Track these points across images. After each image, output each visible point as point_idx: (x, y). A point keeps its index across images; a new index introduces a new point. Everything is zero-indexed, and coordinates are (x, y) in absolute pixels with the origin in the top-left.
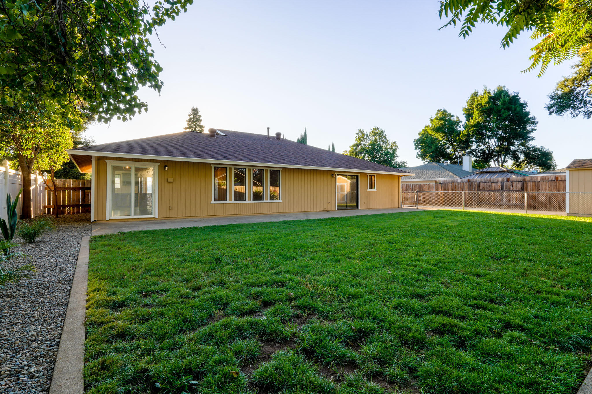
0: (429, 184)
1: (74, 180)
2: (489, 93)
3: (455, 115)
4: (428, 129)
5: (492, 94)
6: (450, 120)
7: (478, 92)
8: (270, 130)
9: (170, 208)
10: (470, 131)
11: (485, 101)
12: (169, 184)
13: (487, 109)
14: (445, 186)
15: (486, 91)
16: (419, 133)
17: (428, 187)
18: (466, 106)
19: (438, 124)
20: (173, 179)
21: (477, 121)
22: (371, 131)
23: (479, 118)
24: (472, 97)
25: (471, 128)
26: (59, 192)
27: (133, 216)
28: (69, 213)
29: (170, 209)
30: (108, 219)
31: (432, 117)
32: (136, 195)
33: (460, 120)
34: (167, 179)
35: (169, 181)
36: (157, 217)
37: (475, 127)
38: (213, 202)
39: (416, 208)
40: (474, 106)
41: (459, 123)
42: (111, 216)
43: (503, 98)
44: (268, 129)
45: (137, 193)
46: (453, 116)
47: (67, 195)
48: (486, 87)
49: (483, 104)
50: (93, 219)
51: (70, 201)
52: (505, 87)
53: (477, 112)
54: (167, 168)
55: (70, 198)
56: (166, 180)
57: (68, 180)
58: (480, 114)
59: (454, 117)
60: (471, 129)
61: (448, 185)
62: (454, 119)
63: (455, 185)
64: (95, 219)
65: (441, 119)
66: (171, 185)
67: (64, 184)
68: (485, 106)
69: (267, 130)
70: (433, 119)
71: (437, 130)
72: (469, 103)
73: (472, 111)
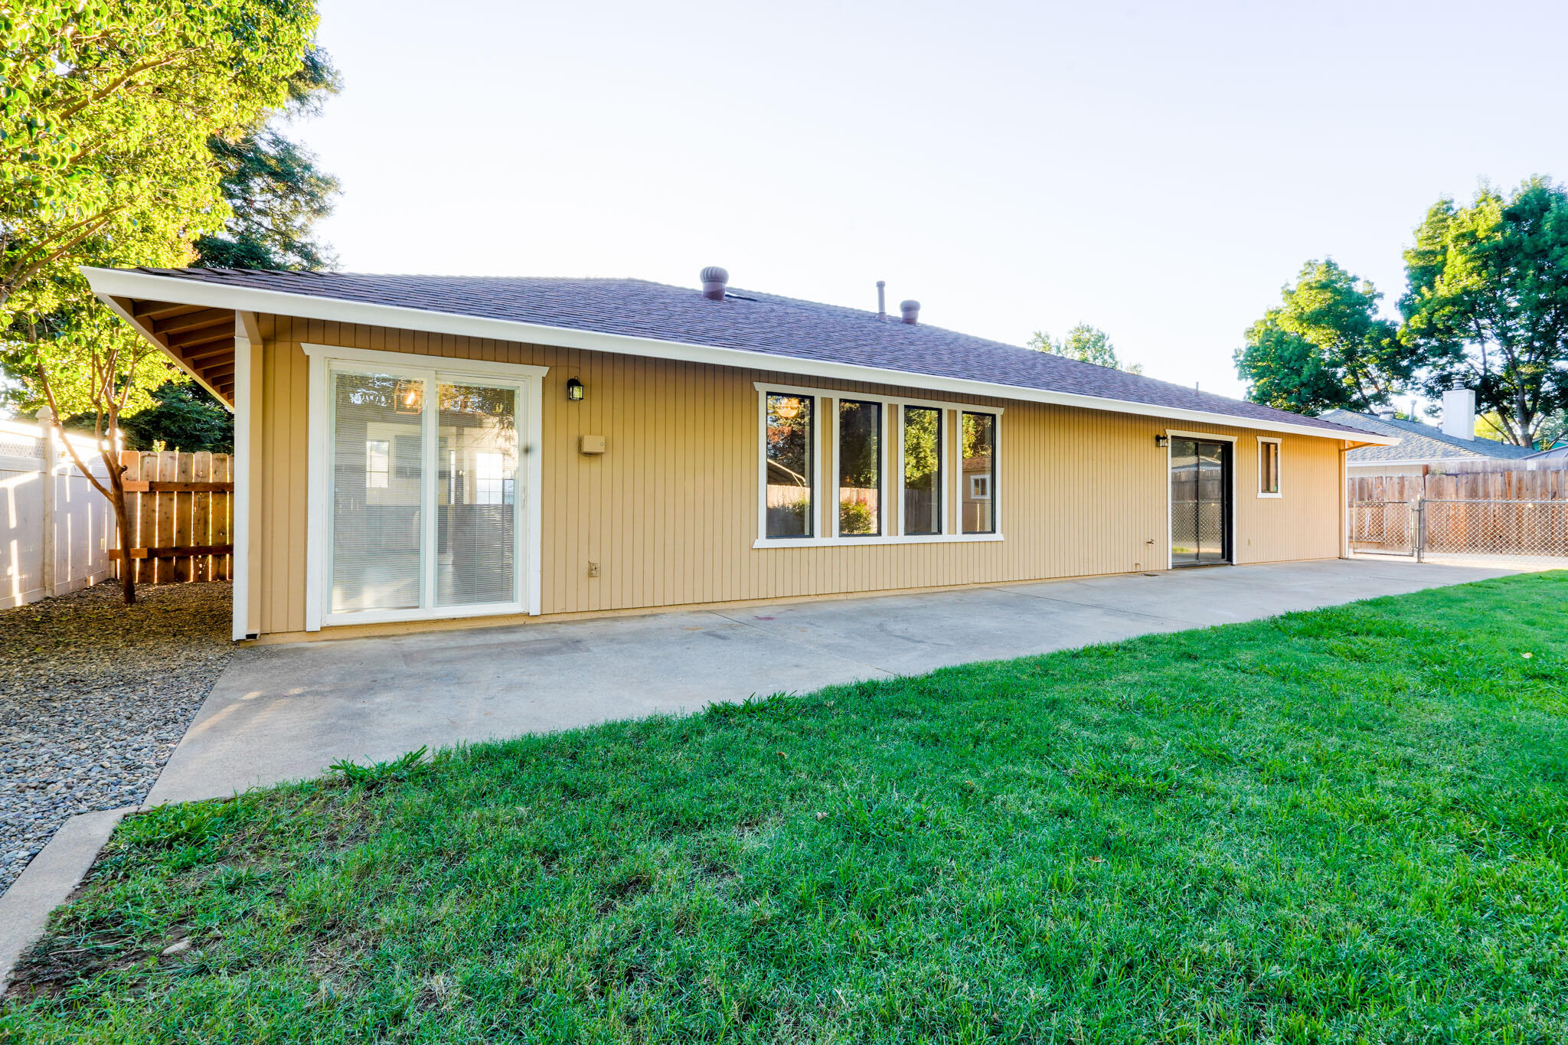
0: (1402, 478)
1: (221, 455)
2: (1498, 199)
3: (1359, 275)
4: (1280, 317)
5: (1509, 202)
6: (1349, 292)
7: (1452, 201)
8: (886, 289)
9: (592, 571)
10: (1436, 316)
11: (1492, 224)
12: (585, 464)
13: (1496, 247)
14: (1475, 481)
15: (1487, 193)
16: (1250, 332)
17: (1397, 487)
18: (1413, 243)
19: (1315, 302)
20: (602, 439)
21: (1462, 284)
22: (1070, 337)
23: (1470, 274)
24: (1436, 214)
25: (1442, 307)
26: (166, 497)
27: (431, 610)
28: (201, 578)
29: (590, 575)
30: (313, 625)
31: (1287, 284)
32: (442, 510)
33: (1379, 290)
34: (580, 442)
35: (586, 448)
36: (535, 610)
37: (1454, 305)
38: (762, 541)
39: (1414, 560)
40: (1448, 239)
41: (1372, 298)
42: (329, 611)
43: (1555, 211)
44: (881, 285)
45: (444, 503)
46: (1354, 279)
47: (193, 509)
48: (1487, 182)
49: (1481, 234)
50: (239, 631)
51: (205, 533)
52: (1550, 178)
53: (1461, 259)
54: (577, 393)
55: (206, 522)
56: (573, 447)
57: (197, 456)
58: (1470, 265)
59: (1358, 282)
60: (1442, 312)
61: (1485, 481)
62: (1359, 288)
63: (1520, 481)
64: (249, 626)
65: (1324, 287)
66: (595, 465)
67: (184, 471)
68: (1488, 238)
69: (876, 289)
70: (1291, 288)
71: (1316, 320)
72: (1424, 234)
73: (1440, 258)
